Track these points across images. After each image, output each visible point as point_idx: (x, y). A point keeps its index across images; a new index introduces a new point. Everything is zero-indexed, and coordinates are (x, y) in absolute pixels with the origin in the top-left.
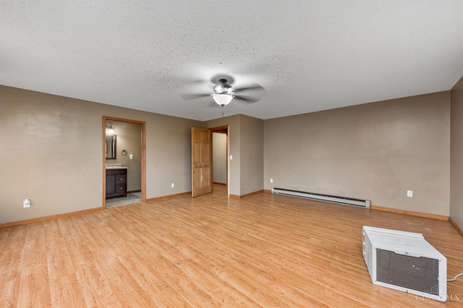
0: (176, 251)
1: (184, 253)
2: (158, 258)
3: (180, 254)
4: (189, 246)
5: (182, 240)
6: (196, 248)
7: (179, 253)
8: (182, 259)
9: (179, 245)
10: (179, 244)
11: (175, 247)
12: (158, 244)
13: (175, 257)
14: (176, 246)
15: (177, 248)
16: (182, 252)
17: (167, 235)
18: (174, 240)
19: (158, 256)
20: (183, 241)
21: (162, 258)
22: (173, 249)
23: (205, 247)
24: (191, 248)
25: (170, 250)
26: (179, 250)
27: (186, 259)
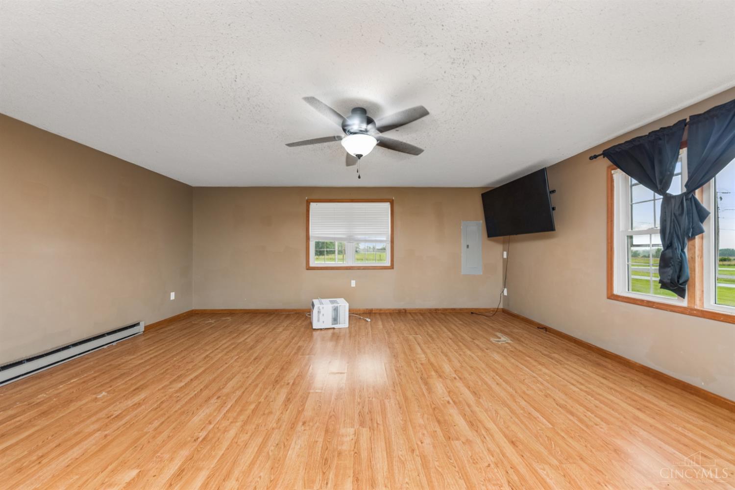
0: (452, 394)
1: (441, 387)
2: (480, 395)
3: (448, 388)
4: (429, 393)
5: (434, 409)
6: (423, 386)
7: (448, 390)
8: (448, 382)
9: (443, 401)
10: (442, 404)
11: (451, 401)
12: (480, 422)
13: (457, 387)
14: (448, 402)
15: (448, 399)
16: (445, 390)
17: (458, 439)
18: (446, 418)
19: (479, 398)
20: (433, 406)
21: (474, 393)
22: (454, 399)
23: (410, 382)
24: (430, 390)
25: (461, 399)
26: (448, 394)
27: (444, 380)
